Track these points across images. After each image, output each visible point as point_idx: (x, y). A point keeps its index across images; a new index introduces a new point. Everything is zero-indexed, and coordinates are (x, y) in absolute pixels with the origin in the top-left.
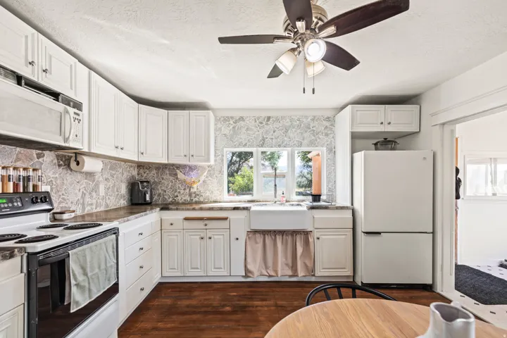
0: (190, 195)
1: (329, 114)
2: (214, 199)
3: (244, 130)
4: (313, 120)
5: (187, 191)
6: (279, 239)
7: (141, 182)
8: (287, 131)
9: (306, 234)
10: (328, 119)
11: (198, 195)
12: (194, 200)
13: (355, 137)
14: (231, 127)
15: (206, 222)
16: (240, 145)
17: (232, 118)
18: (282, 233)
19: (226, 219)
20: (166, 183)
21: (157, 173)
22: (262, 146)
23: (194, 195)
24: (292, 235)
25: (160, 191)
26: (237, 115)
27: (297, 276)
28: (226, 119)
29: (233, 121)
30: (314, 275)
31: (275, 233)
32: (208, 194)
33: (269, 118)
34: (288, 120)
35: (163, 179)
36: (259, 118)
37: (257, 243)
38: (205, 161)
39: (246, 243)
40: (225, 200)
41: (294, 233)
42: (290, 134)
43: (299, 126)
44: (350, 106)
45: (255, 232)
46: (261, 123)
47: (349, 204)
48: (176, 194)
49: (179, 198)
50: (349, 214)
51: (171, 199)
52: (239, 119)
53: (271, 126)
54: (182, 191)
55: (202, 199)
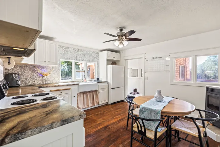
0: (42, 80)
1: (97, 51)
2: (55, 82)
3: (69, 53)
4: (93, 53)
5: (41, 78)
6: (88, 94)
7: (14, 74)
8: (85, 56)
9: (96, 91)
10: (97, 53)
11: (47, 80)
12: (45, 83)
13: (108, 60)
14: (63, 51)
15: (61, 91)
16: (67, 59)
17: (64, 47)
18: (89, 92)
19: (69, 89)
20: (27, 75)
21: (20, 69)
22: (76, 60)
23: (44, 81)
24: (92, 92)
25: (23, 79)
26: (66, 46)
27: (95, 105)
28: (61, 47)
29: (65, 48)
30: (98, 104)
31: (87, 92)
32: (52, 80)
33: (79, 50)
34: (85, 51)
35: (25, 72)
36: (75, 49)
37: (81, 97)
38: (55, 65)
39: (77, 97)
40: (61, 82)
41: (92, 91)
42: (86, 56)
43: (89, 54)
44: (106, 51)
45: (80, 93)
46: (76, 51)
47: (106, 81)
48: (33, 80)
49: (36, 82)
50: (106, 84)
51: (30, 83)
52: (67, 48)
53: (79, 53)
54: (37, 79)
55: (49, 82)
